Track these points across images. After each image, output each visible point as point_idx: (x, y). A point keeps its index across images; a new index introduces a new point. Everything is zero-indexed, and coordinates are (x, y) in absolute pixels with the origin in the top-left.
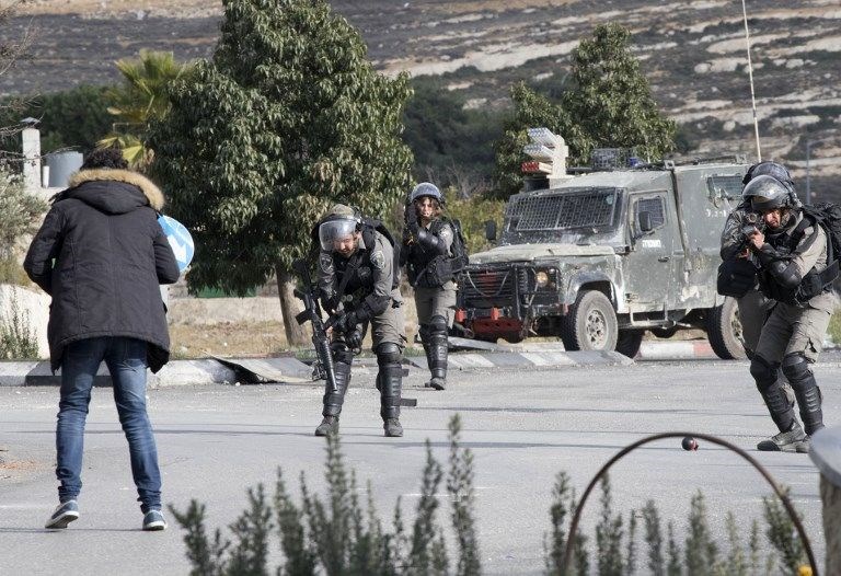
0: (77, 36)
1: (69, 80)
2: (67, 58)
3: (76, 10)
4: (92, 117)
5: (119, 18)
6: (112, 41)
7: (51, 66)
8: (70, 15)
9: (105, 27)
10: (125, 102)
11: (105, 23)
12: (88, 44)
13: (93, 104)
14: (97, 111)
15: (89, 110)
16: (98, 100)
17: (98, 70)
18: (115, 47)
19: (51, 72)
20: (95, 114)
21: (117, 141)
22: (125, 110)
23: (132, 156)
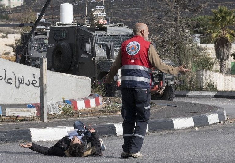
10: (213, 20)
21: (211, 31)
22: (214, 22)
23: (215, 35)
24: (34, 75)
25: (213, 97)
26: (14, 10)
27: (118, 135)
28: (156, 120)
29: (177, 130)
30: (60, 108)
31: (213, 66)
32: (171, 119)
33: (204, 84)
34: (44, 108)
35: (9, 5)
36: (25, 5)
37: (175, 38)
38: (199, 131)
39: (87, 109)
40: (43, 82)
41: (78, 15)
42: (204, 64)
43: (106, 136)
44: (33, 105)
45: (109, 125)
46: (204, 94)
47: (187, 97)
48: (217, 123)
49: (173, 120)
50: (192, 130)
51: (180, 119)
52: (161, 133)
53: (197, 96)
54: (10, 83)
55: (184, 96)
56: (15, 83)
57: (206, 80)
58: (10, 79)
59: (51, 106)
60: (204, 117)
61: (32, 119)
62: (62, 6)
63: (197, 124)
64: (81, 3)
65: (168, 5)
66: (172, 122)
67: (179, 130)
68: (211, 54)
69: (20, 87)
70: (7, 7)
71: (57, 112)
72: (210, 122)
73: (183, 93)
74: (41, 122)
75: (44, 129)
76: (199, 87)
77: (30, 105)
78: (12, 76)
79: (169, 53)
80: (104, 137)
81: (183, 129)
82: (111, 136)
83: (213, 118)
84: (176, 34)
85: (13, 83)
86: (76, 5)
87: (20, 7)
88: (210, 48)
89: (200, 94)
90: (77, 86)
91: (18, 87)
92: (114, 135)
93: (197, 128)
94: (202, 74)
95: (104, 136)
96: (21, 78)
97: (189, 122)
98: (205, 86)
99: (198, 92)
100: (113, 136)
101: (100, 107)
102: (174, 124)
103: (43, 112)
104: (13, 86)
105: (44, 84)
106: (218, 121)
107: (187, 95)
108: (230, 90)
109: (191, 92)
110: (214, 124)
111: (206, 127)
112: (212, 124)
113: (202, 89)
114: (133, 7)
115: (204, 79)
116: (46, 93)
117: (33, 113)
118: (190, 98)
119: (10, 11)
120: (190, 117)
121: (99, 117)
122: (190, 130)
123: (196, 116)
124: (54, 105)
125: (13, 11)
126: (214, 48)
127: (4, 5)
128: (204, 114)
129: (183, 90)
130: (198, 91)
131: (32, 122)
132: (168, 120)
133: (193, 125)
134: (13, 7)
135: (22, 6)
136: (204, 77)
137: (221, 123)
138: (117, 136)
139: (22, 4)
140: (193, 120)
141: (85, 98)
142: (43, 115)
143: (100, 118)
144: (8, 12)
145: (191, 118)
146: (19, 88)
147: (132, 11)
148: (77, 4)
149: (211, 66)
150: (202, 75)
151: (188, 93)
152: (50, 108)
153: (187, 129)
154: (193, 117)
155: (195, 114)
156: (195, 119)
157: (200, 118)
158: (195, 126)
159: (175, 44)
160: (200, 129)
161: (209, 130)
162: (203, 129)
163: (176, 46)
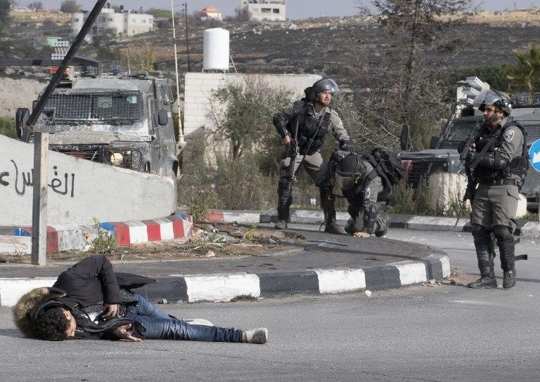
0: (487, 36)
1: (481, 60)
2: (480, 48)
3: (487, 22)
4: (496, 81)
5: (511, 26)
6: (506, 39)
7: (471, 53)
8: (484, 24)
9: (503, 31)
10: (517, 73)
11: (503, 29)
12: (492, 40)
13: (497, 74)
14: (499, 77)
15: (494, 77)
16: (500, 72)
17: (498, 55)
18: (508, 42)
19: (471, 56)
20: (497, 79)
22: (517, 77)
24: (55, 168)
25: (462, 229)
26: (134, 41)
27: (190, 300)
28: (280, 271)
29: (327, 294)
30: (87, 238)
32: (314, 272)
33: (446, 203)
34: (40, 237)
35: (125, 31)
36: (157, 30)
37: (405, 104)
38: (371, 299)
39: (150, 244)
40: (40, 182)
41: (260, 55)
43: (165, 301)
44: (27, 230)
45: (173, 278)
46: (443, 222)
47: (408, 228)
48: (420, 284)
49: (318, 273)
50: (359, 295)
51: (335, 271)
52: (289, 299)
53: (428, 225)
54: (6, 184)
55: (401, 226)
56: (16, 184)
57: (450, 192)
58: (7, 174)
59: (66, 233)
60: (389, 269)
61: (17, 259)
62: (207, 32)
63: (372, 282)
64: (268, 30)
65: (393, 34)
66: (316, 276)
67: (330, 294)
69: (26, 192)
70: (120, 34)
71: (81, 248)
72: (404, 280)
73: (399, 219)
74: (33, 266)
75: (28, 282)
76: (435, 209)
77: (20, 229)
78: (11, 170)
79: (389, 135)
80: (159, 303)
81: (339, 294)
82: (175, 301)
83: (412, 273)
85: (12, 184)
86: (257, 34)
87: (146, 34)
89: (433, 223)
90: (144, 195)
91: (21, 191)
92: (183, 300)
93: (368, 293)
94: (443, 180)
95: (160, 301)
96: (29, 174)
97: (355, 279)
98: (447, 206)
99: (431, 218)
100: (181, 301)
101: (181, 241)
102: (318, 283)
103: (38, 245)
104: (10, 189)
105: (42, 187)
106: (425, 279)
107: (408, 224)
109: (416, 218)
110: (414, 284)
111: (394, 290)
112: (409, 285)
113: (439, 213)
114: (374, 43)
115: (446, 192)
116: (45, 205)
117: (24, 247)
118: (414, 229)
119: (124, 43)
120: (357, 268)
121: (163, 261)
122: (353, 295)
123: (373, 266)
124: (74, 233)
125: (132, 42)
127: (115, 29)
128: (392, 264)
129: (400, 213)
130: (430, 215)
131: (14, 265)
132: (307, 272)
133: (363, 284)
134: (132, 34)
135: (150, 33)
136: (445, 187)
137: (429, 283)
138: (189, 303)
139: (150, 28)
140: (363, 275)
141: (151, 221)
142: (38, 252)
143: (163, 263)
144: (121, 43)
145: (360, 270)
146: (23, 193)
147: (372, 51)
148: (260, 33)
150: (443, 183)
151: (410, 219)
152: (64, 238)
153: (350, 292)
154: (365, 267)
155: (374, 262)
156: (369, 272)
157: (380, 272)
158: (367, 289)
159: (403, 118)
160: (376, 294)
161: (395, 297)
162: (383, 293)
163: (404, 121)
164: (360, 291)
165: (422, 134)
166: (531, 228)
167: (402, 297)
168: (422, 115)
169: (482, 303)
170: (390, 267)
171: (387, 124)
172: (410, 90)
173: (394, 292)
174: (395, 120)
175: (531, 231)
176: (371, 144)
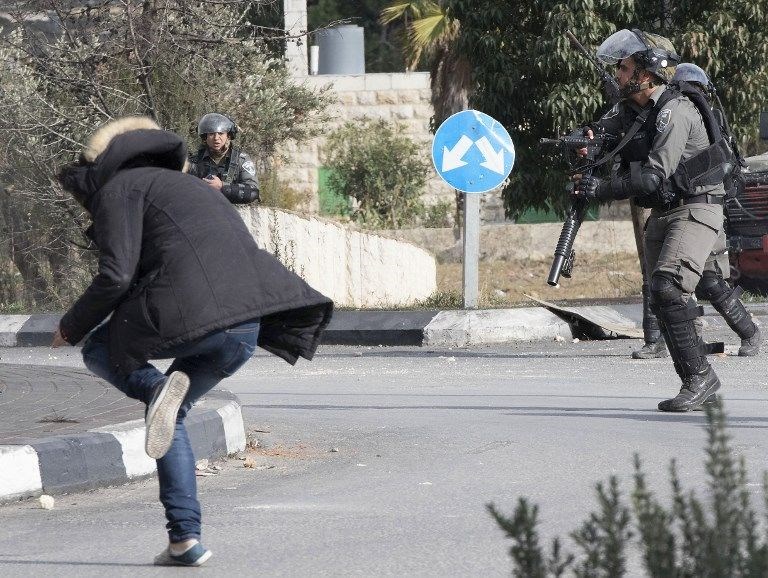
21: (408, 8)
23: (430, 30)
31: (421, 183)
37: (144, 46)
38: (54, 514)
42: (377, 175)
50: (25, 508)
60: (97, 441)
63: (55, 477)
68: (415, 121)
72: (135, 466)
84: (144, 27)
88: (408, 94)
93: (48, 501)
108: (372, 302)
111: (111, 489)
112: (146, 477)
120: (20, 444)
122: (15, 509)
123: (58, 437)
126: (428, 93)
128: (103, 430)
140: (34, 459)
145: (26, 448)
149: (414, 182)
153: (3, 502)
154: (39, 441)
155: (62, 427)
156: (47, 452)
157: (75, 448)
158: (44, 491)
159: (142, 78)
160: (67, 502)
161: (111, 508)
162: (83, 500)
163: (144, 86)
164: (29, 497)
165: (191, 117)
166: (445, 325)
167: (127, 506)
168: (186, 71)
169: (312, 506)
170: (99, 436)
171: (104, 95)
172: (154, 12)
173: (111, 495)
174: (124, 85)
175: (447, 333)
176: (69, 146)
